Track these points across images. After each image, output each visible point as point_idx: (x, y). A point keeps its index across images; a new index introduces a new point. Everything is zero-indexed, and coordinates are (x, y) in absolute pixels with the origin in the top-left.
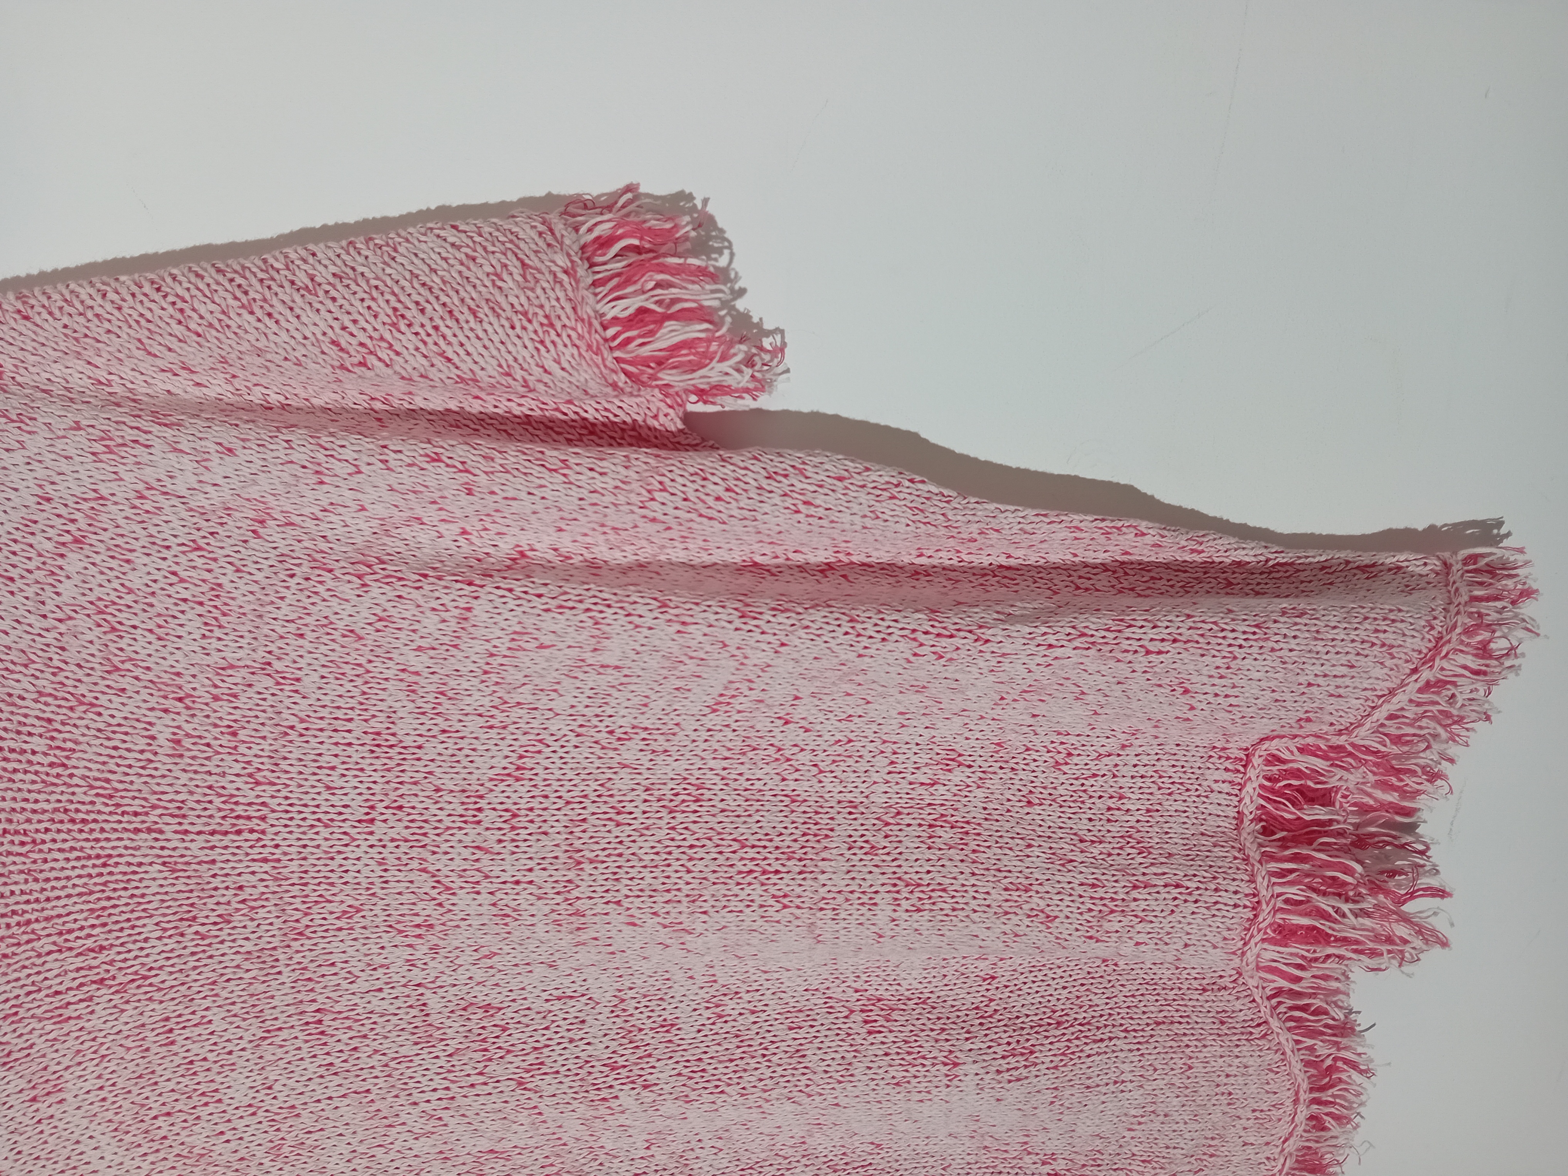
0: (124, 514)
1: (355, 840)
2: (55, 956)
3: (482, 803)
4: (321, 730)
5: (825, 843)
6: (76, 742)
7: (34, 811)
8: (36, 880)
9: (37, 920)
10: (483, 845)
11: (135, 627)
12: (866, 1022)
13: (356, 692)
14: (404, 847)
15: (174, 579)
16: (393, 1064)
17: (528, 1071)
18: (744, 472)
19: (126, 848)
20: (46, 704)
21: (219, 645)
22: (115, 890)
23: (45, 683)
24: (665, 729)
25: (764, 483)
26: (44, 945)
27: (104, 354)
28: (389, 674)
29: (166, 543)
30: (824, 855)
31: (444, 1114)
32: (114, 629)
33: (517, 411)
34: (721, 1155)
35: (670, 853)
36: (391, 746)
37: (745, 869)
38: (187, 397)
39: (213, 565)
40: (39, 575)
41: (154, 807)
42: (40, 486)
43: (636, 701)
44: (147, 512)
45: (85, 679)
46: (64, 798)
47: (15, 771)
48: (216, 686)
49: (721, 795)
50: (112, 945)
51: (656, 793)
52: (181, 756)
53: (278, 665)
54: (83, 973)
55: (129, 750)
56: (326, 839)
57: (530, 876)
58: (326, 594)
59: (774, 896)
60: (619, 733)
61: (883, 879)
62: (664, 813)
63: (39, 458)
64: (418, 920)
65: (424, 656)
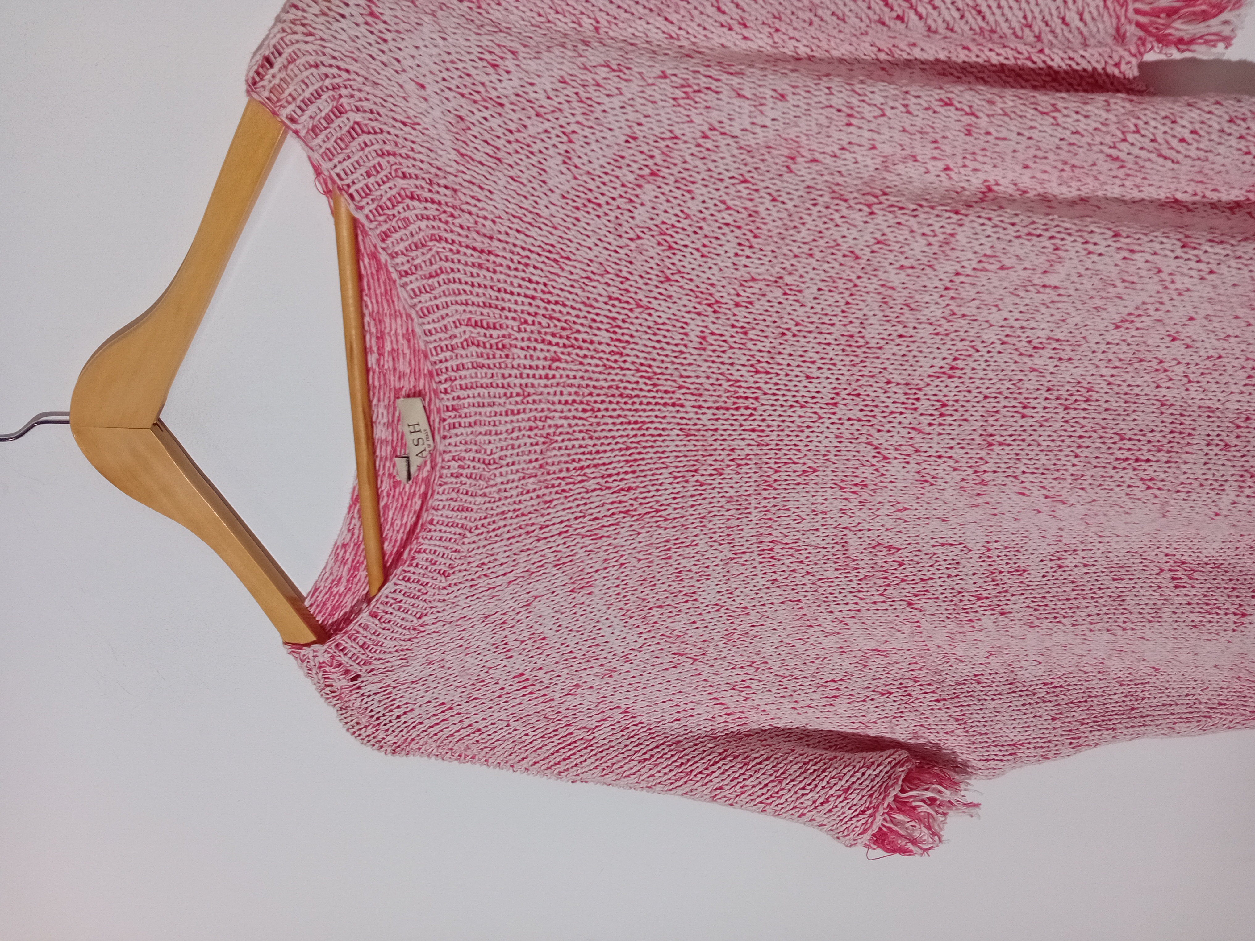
0: (690, 151)
1: (820, 418)
2: (598, 492)
3: (920, 395)
4: (810, 332)
5: (1188, 439)
6: (632, 336)
7: (595, 387)
8: (591, 438)
9: (588, 466)
10: (918, 427)
11: (686, 246)
12: (1173, 579)
13: (842, 303)
14: (857, 425)
15: (722, 207)
16: (819, 583)
17: (916, 596)
18: (1208, 116)
19: (656, 417)
20: (614, 306)
21: (747, 262)
22: (645, 447)
23: (614, 289)
24: (1073, 341)
25: (1226, 127)
26: (591, 485)
27: (683, 12)
28: (871, 288)
29: (720, 177)
30: (1187, 449)
31: (850, 622)
32: (670, 247)
34: (1039, 666)
35: (1063, 441)
36: (859, 347)
37: (1122, 457)
38: (736, 49)
39: (756, 195)
40: (620, 202)
41: (680, 387)
42: (630, 127)
43: (1058, 317)
44: (708, 150)
45: (644, 287)
46: (617, 378)
47: (585, 356)
48: (738, 295)
49: (1106, 397)
50: (637, 487)
51: (1056, 393)
52: (704, 349)
53: (788, 279)
54: (616, 505)
55: (668, 343)
56: (800, 417)
57: (951, 453)
58: (839, 221)
59: (1142, 479)
60: (1035, 343)
61: (1233, 471)
62: (1060, 410)
63: (631, 102)
64: (857, 480)
65: (903, 274)
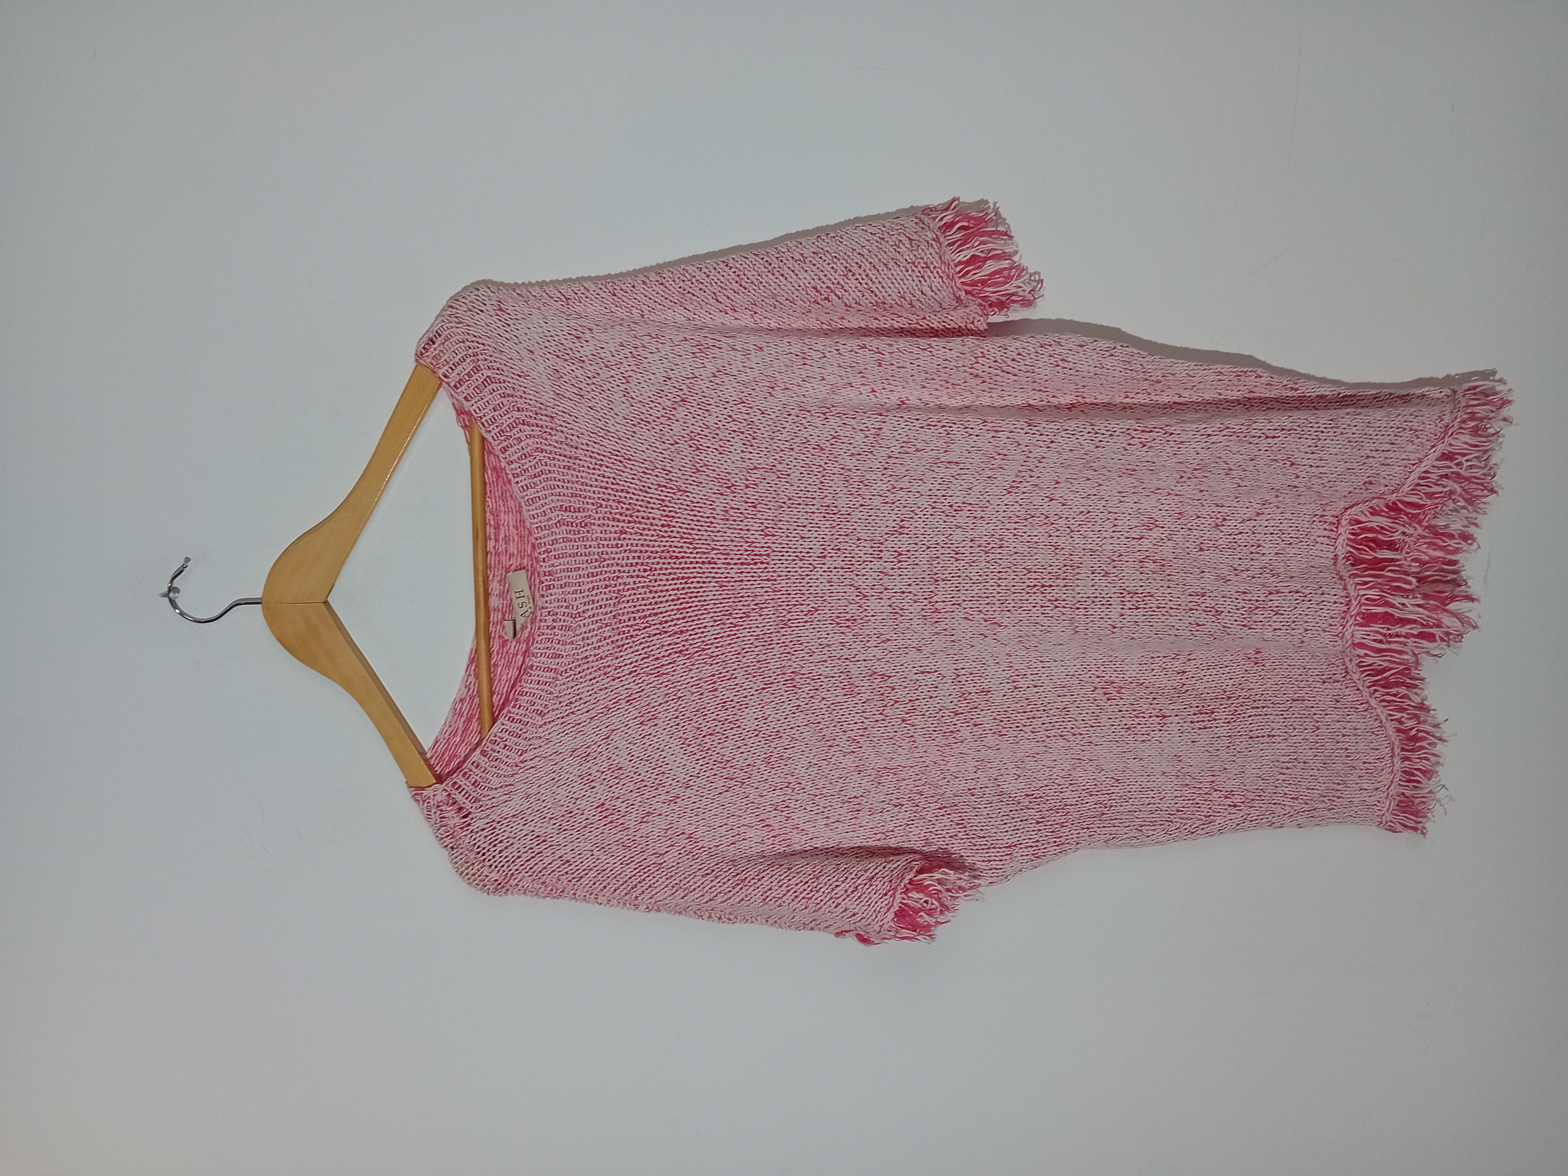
0: (706, 385)
1: (815, 568)
2: (658, 637)
3: (882, 548)
4: (799, 504)
5: (1078, 570)
6: (676, 513)
7: (652, 552)
8: (651, 592)
9: (650, 616)
10: (884, 571)
11: (708, 447)
13: (818, 482)
14: (842, 572)
15: (730, 419)
16: (832, 707)
17: (907, 713)
19: (698, 573)
20: (662, 491)
21: (750, 456)
22: (691, 598)
23: (662, 479)
24: (981, 504)
26: (652, 630)
27: (695, 303)
28: (835, 471)
29: (727, 400)
30: (1077, 577)
31: (862, 740)
32: (698, 449)
33: (896, 325)
35: (987, 575)
36: (834, 514)
37: (1032, 584)
38: (731, 325)
39: (750, 411)
40: (662, 419)
41: (713, 549)
42: (666, 371)
43: (965, 486)
44: (717, 384)
45: (682, 477)
46: (668, 544)
47: (644, 529)
48: (747, 480)
49: (1014, 545)
50: (687, 630)
51: (977, 543)
52: (728, 520)
53: (779, 467)
54: (672, 647)
55: (702, 517)
56: (801, 568)
57: (910, 589)
58: (806, 425)
59: (1049, 600)
60: (955, 507)
61: (1114, 590)
62: (982, 553)
63: (666, 356)
64: (848, 616)
65: (854, 459)
